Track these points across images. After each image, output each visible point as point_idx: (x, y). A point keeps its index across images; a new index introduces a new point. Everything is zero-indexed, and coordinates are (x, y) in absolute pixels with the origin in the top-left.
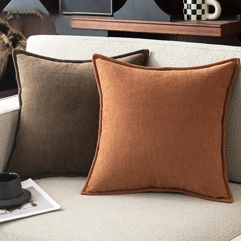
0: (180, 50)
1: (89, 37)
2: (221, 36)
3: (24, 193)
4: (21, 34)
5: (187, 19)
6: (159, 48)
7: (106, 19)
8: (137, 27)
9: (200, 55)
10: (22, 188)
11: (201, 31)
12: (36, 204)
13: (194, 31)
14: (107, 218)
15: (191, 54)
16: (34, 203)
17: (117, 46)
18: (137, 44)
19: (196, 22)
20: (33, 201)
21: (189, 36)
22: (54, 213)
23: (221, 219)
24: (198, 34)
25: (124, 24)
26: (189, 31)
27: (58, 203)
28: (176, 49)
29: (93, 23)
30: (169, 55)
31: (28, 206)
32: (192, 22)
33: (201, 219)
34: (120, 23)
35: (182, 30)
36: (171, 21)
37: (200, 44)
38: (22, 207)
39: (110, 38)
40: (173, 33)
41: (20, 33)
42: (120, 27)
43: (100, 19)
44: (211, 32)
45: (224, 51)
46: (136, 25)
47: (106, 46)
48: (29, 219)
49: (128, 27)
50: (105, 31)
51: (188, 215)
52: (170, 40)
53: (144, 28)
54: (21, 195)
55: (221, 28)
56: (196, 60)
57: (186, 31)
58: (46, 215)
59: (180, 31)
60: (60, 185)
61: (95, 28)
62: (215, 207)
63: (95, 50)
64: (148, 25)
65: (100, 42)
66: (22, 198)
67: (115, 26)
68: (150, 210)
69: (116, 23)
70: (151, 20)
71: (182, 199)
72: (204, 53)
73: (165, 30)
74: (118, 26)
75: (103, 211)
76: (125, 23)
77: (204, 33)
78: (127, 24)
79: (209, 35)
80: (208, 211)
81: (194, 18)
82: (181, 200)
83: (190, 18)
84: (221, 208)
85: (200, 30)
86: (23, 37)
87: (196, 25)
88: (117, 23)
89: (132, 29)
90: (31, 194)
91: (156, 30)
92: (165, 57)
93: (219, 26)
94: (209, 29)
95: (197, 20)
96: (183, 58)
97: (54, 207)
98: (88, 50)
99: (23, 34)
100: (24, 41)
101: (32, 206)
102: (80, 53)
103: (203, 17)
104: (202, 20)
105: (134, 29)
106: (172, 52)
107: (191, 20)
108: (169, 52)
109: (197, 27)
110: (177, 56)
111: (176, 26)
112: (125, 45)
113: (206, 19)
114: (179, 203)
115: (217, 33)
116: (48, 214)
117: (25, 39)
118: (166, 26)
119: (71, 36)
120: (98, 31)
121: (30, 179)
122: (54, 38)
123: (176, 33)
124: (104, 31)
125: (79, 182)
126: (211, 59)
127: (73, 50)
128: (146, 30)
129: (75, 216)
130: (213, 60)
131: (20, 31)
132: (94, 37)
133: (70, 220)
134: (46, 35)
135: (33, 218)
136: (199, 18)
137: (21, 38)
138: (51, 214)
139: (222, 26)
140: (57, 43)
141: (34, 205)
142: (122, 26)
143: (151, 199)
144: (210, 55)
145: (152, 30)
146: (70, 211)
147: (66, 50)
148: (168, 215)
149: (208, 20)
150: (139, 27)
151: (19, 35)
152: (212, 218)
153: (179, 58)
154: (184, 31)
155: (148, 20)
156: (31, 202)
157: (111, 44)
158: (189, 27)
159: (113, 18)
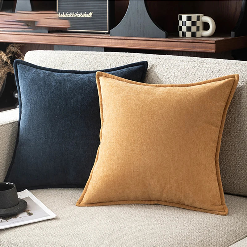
0: (175, 63)
1: (86, 52)
2: (215, 51)
3: (20, 202)
4: (20, 52)
5: (182, 36)
6: (155, 62)
7: (102, 36)
8: (133, 43)
9: (195, 68)
10: (19, 198)
11: (196, 47)
12: (32, 213)
13: (189, 47)
14: (102, 226)
15: (186, 67)
16: (30, 212)
17: (113, 60)
18: (133, 58)
19: (191, 39)
20: (29, 210)
21: (184, 52)
22: (49, 222)
23: (215, 228)
24: (193, 51)
25: (120, 41)
26: (184, 47)
27: (53, 212)
28: (171, 62)
29: (90, 40)
30: (164, 68)
31: (24, 215)
32: (187, 39)
33: (196, 228)
34: (117, 40)
35: (177, 47)
36: (166, 37)
37: (195, 57)
38: (17, 216)
39: (106, 52)
40: (168, 49)
41: (18, 50)
42: (116, 43)
43: (97, 36)
44: (206, 48)
45: (218, 64)
46: (131, 41)
47: (102, 60)
48: (24, 227)
49: (124, 43)
50: (102, 48)
51: (183, 224)
52: (165, 55)
53: (140, 44)
54: (17, 204)
55: (215, 45)
56: (191, 73)
57: (181, 47)
58: (42, 223)
59: (175, 47)
60: (56, 196)
61: (92, 45)
62: (209, 217)
63: (91, 64)
64: (144, 41)
65: (96, 56)
66: (18, 208)
67: (111, 43)
68: (145, 219)
69: (112, 40)
70: (147, 37)
71: (177, 210)
72: (199, 66)
73: (161, 46)
74: (114, 42)
75: (98, 220)
76: (122, 40)
77: (199, 49)
78: (123, 40)
79: (203, 51)
80: (202, 221)
81: (189, 34)
82: (175, 210)
83: (185, 34)
84: (215, 218)
85: (194, 46)
86: (22, 55)
87: (191, 41)
88: (114, 40)
89: (128, 45)
90: (27, 203)
91: (151, 47)
92: (160, 70)
93: (214, 42)
94: (204, 45)
95: (192, 36)
96: (178, 71)
97: (49, 215)
98: (85, 64)
99: (21, 52)
100: (23, 58)
101: (28, 215)
102: (76, 67)
103: (198, 34)
104: (197, 36)
105: (130, 46)
106: (167, 65)
107: (186, 36)
108: (165, 65)
109: (192, 43)
110: (172, 70)
111: (171, 42)
112: (121, 59)
113: (201, 36)
114: (174, 213)
115: (212, 49)
116: (44, 223)
117: (23, 57)
118: (161, 42)
119: (68, 51)
120: (95, 47)
121: (27, 189)
122: (51, 53)
123: (171, 49)
124: (100, 48)
125: (75, 193)
126: (206, 72)
127: (70, 65)
128: (142, 46)
129: (70, 224)
130: (208, 72)
131: (19, 49)
132: (90, 52)
133: (66, 228)
134: (44, 51)
135: (28, 226)
136: (194, 34)
137: (19, 56)
138: (46, 222)
139: (216, 42)
140: (54, 57)
141: (30, 214)
142: (118, 43)
143: (146, 209)
144: (205, 68)
145: (147, 46)
146: (66, 220)
147: (63, 65)
148: (163, 224)
149: (202, 37)
150: (135, 44)
151: (18, 53)
152: (207, 228)
153: (174, 71)
154: (179, 47)
155: (144, 37)
156: (26, 211)
157: (107, 59)
158: (184, 43)
159: (109, 35)
